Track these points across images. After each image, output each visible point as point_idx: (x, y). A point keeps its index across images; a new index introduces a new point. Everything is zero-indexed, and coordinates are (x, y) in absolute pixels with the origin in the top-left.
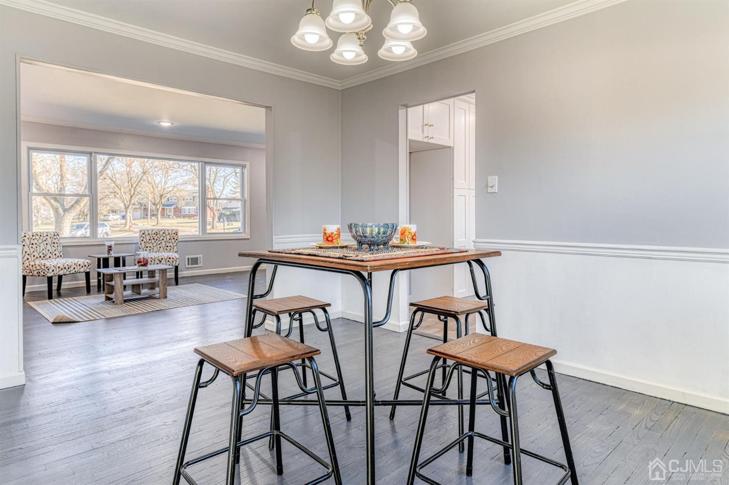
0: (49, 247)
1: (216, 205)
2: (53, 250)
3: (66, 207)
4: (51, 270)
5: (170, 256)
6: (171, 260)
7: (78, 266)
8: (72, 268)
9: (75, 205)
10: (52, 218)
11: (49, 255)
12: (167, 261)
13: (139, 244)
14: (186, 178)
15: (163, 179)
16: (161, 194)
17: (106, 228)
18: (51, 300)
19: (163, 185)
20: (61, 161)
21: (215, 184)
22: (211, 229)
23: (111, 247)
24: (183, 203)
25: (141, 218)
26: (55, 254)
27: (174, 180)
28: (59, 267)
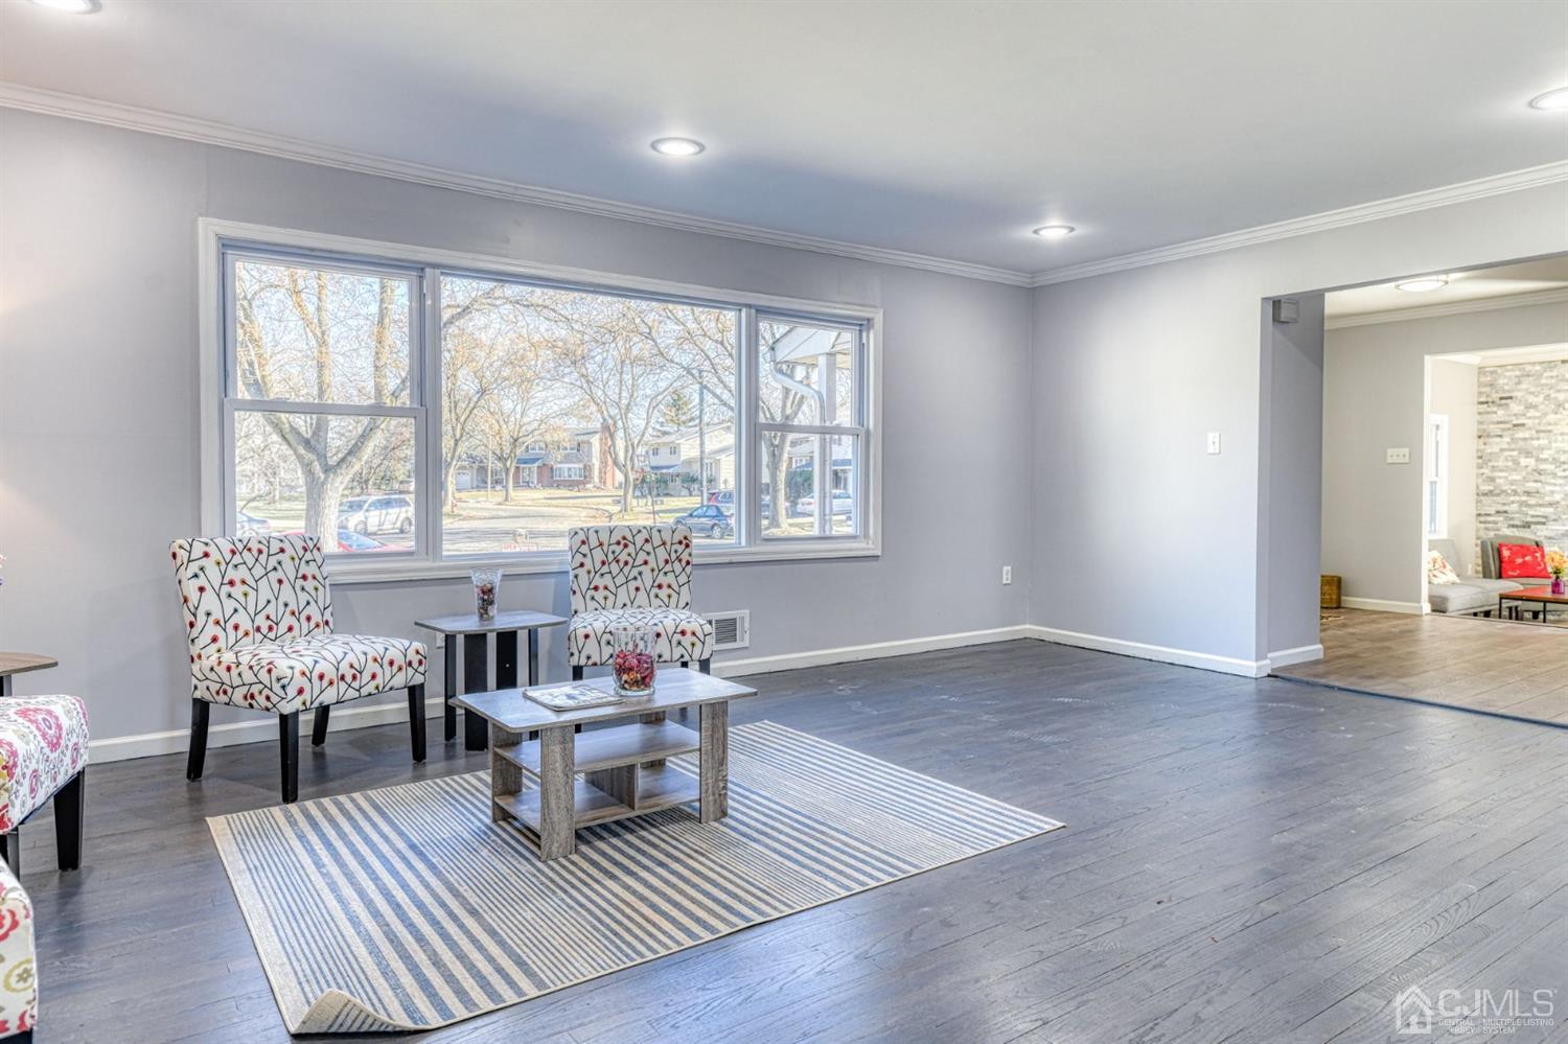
0: (287, 593)
1: (631, 458)
2: (302, 604)
3: (330, 463)
4: (292, 691)
5: (684, 625)
6: (687, 640)
7: (386, 666)
8: (366, 676)
9: (349, 458)
10: (301, 487)
11: (288, 620)
12: (674, 643)
13: (571, 577)
14: (567, 402)
15: (519, 406)
16: (515, 437)
17: (407, 508)
18: (293, 808)
19: (518, 416)
20: (321, 353)
21: (630, 415)
22: (621, 511)
23: (491, 591)
24: (559, 455)
25: (473, 488)
26: (309, 619)
27: (540, 407)
28: (321, 677)
